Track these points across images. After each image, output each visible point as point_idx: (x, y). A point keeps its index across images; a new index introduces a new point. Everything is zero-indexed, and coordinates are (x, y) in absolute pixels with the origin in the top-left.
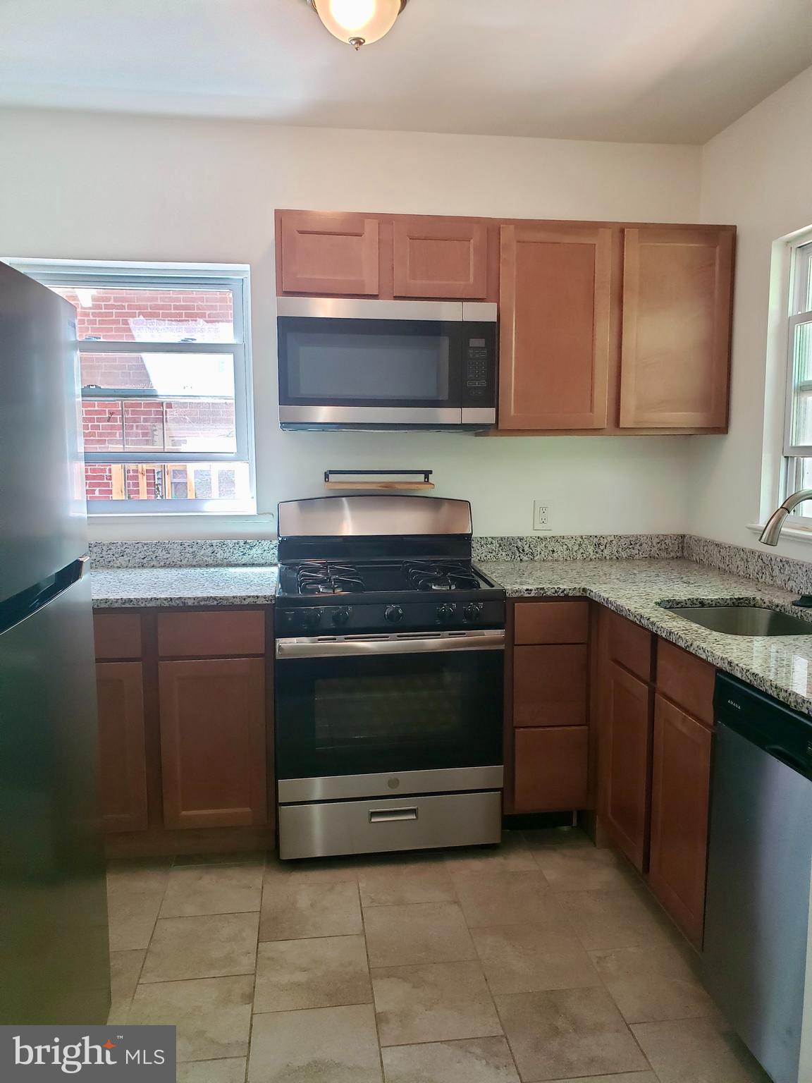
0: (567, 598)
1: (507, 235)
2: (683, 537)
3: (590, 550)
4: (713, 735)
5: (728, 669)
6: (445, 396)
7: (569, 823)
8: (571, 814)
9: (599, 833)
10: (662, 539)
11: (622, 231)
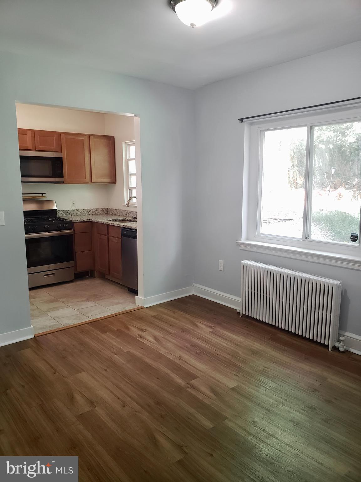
0: (86, 222)
1: (63, 136)
2: (107, 208)
3: (86, 212)
4: (121, 240)
5: (123, 226)
6: (51, 175)
7: (88, 275)
8: (88, 271)
9: (96, 274)
10: (102, 209)
11: (89, 136)
